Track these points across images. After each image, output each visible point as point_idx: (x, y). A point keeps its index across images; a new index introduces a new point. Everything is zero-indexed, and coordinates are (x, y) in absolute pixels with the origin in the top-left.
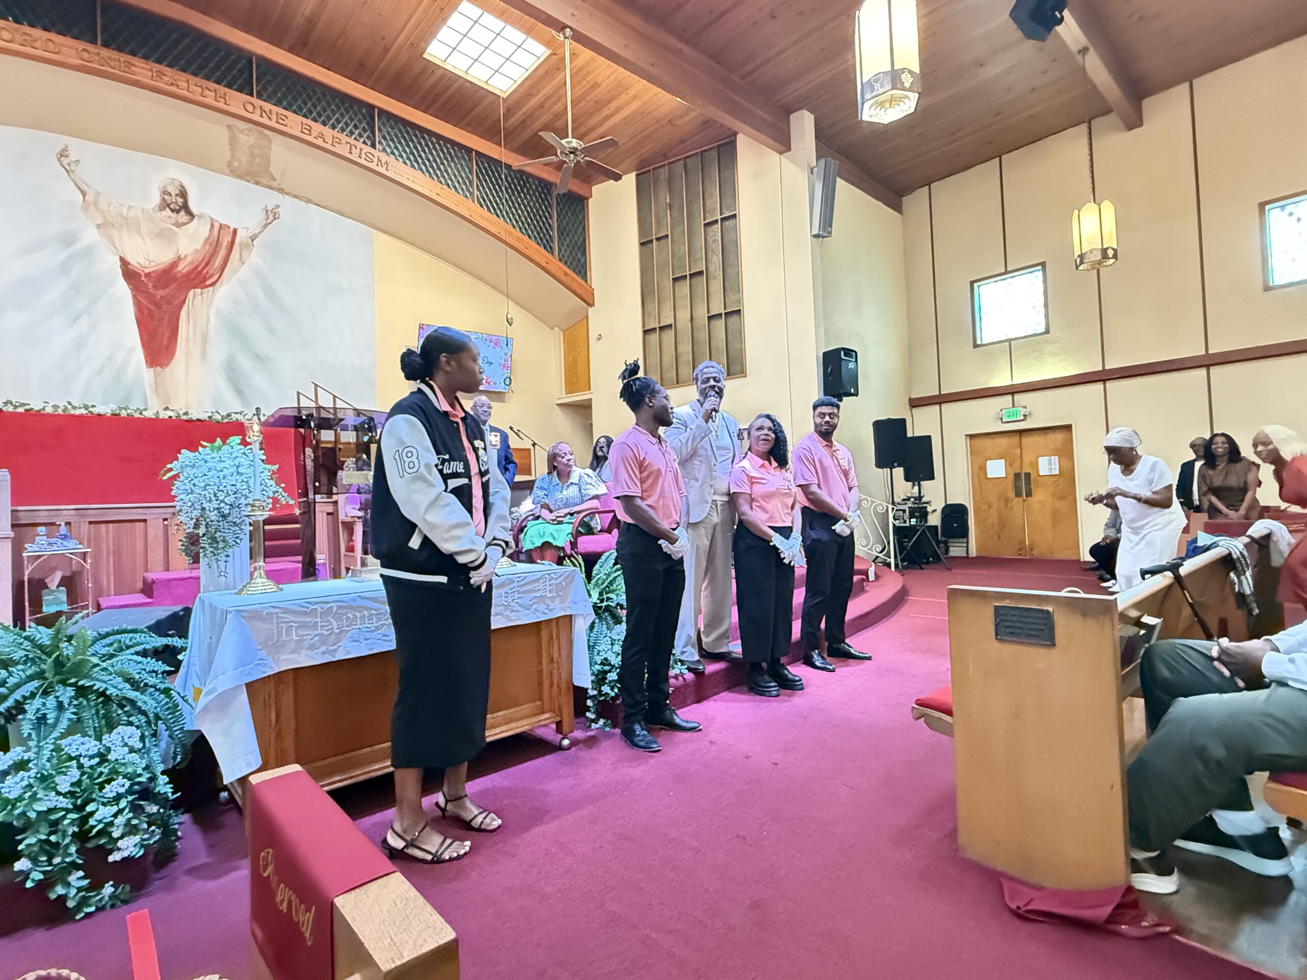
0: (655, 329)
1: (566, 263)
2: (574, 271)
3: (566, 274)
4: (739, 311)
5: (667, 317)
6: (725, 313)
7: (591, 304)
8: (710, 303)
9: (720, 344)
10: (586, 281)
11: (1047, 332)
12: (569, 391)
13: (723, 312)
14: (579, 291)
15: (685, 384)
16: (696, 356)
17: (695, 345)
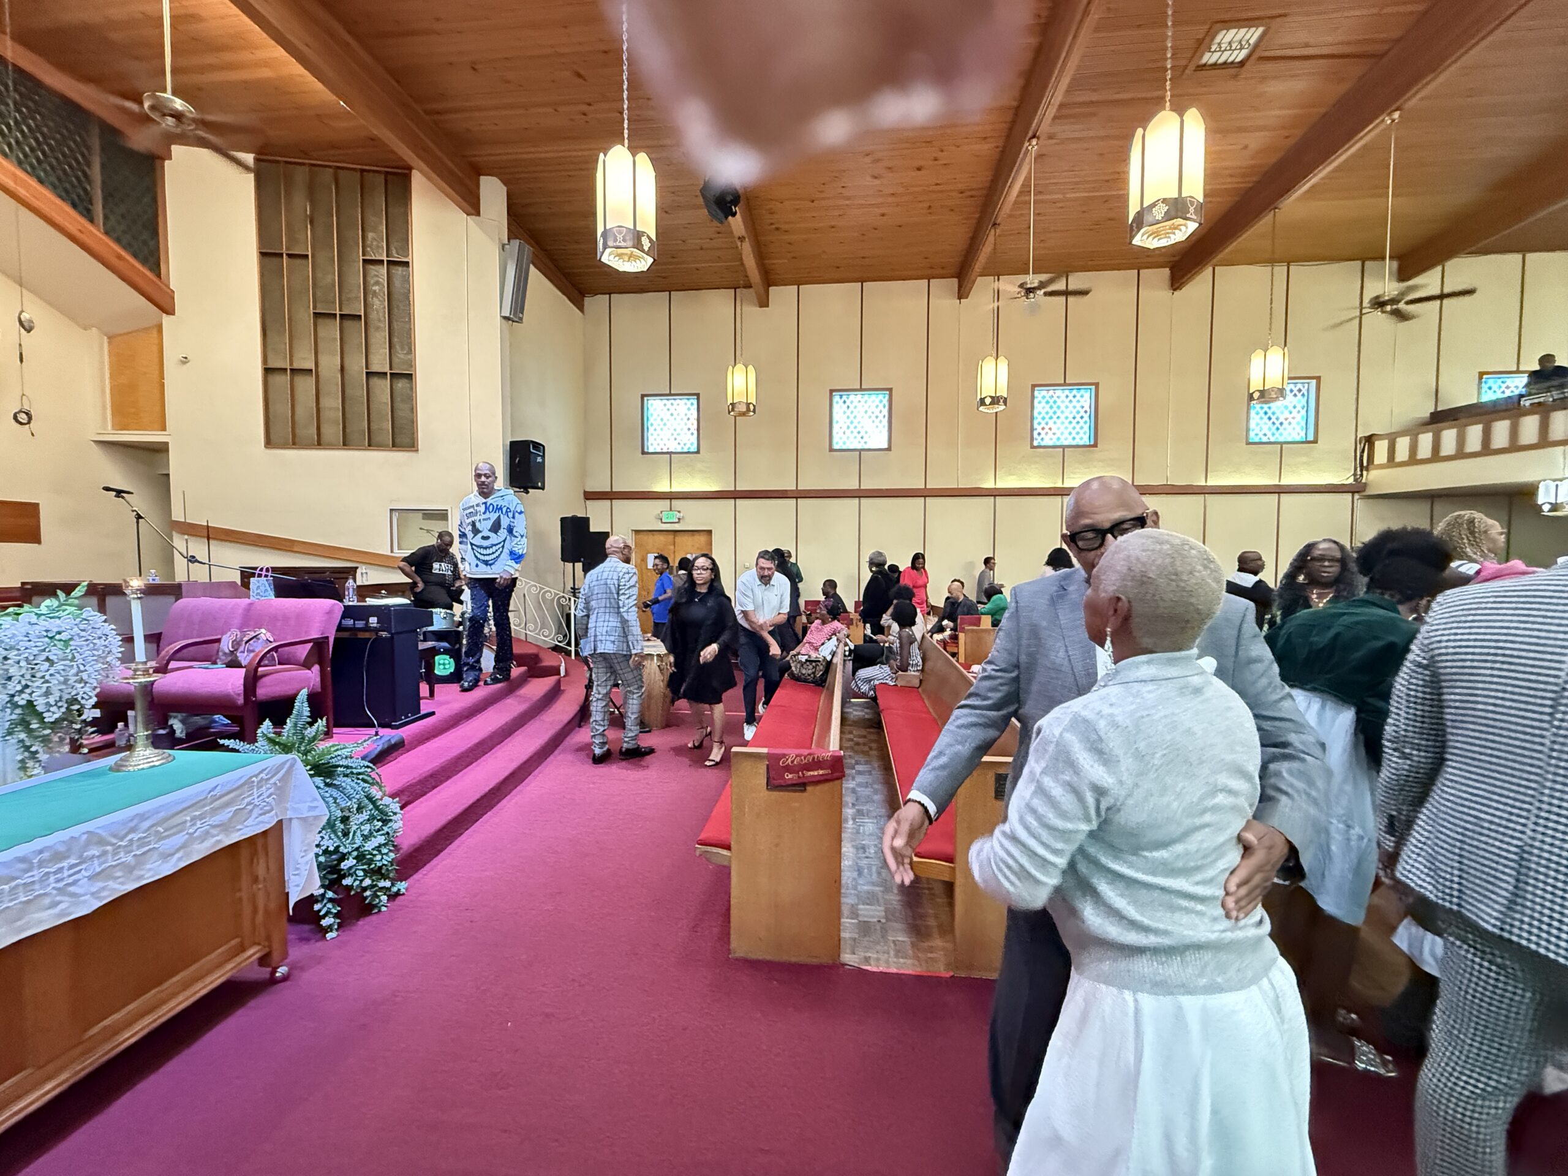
0: (284, 369)
1: (118, 240)
2: (135, 256)
3: (120, 257)
4: (411, 375)
5: (305, 359)
6: (391, 373)
7: (166, 310)
8: (371, 357)
9: (382, 407)
10: (159, 276)
11: (698, 452)
12: (121, 426)
13: (387, 369)
14: (149, 289)
15: (331, 446)
16: (348, 416)
17: (347, 402)
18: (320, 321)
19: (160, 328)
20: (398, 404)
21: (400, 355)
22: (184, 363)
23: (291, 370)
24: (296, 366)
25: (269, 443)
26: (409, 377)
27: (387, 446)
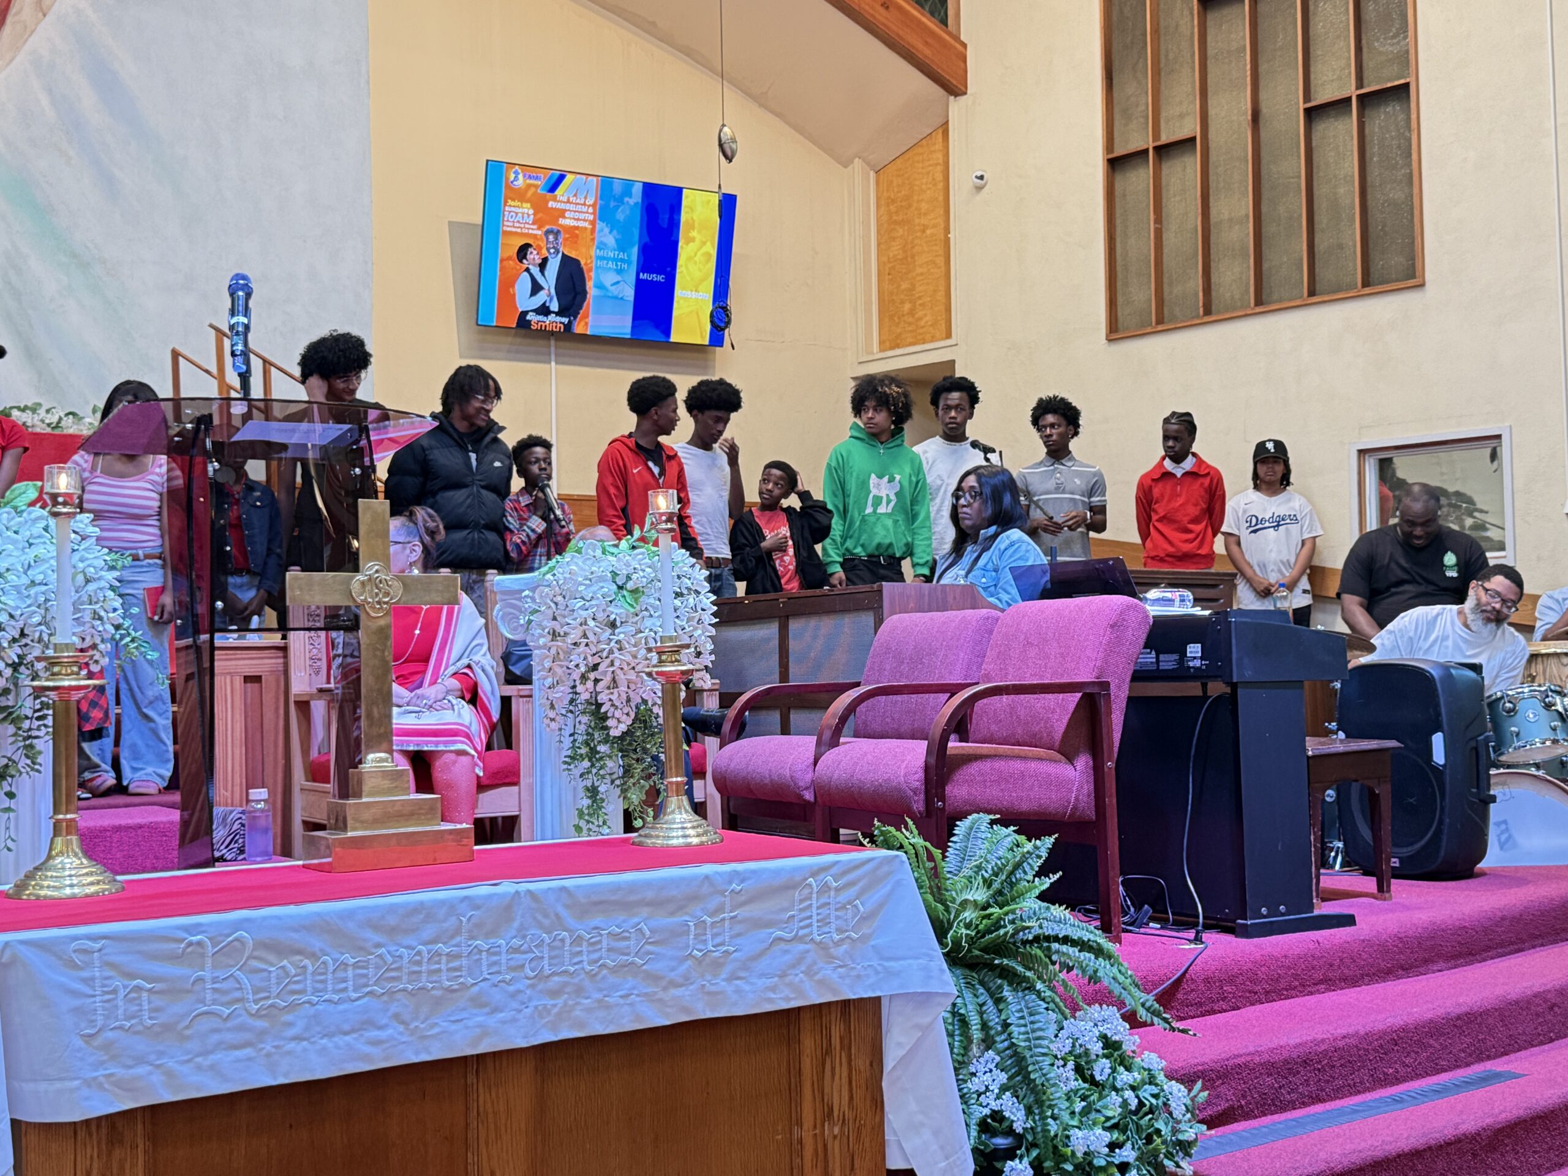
0: (1146, 151)
4: (1406, 86)
5: (1182, 116)
6: (1359, 97)
7: (954, 88)
8: (1316, 68)
9: (1341, 191)
10: (944, 22)
12: (891, 342)
13: (1351, 90)
14: (925, 52)
15: (1235, 314)
16: (1269, 229)
17: (1266, 195)
18: (1212, 17)
19: (945, 127)
20: (1375, 173)
21: (1381, 46)
22: (979, 189)
23: (1157, 149)
24: (1164, 139)
25: (1115, 330)
26: (1401, 92)
27: (1351, 286)
